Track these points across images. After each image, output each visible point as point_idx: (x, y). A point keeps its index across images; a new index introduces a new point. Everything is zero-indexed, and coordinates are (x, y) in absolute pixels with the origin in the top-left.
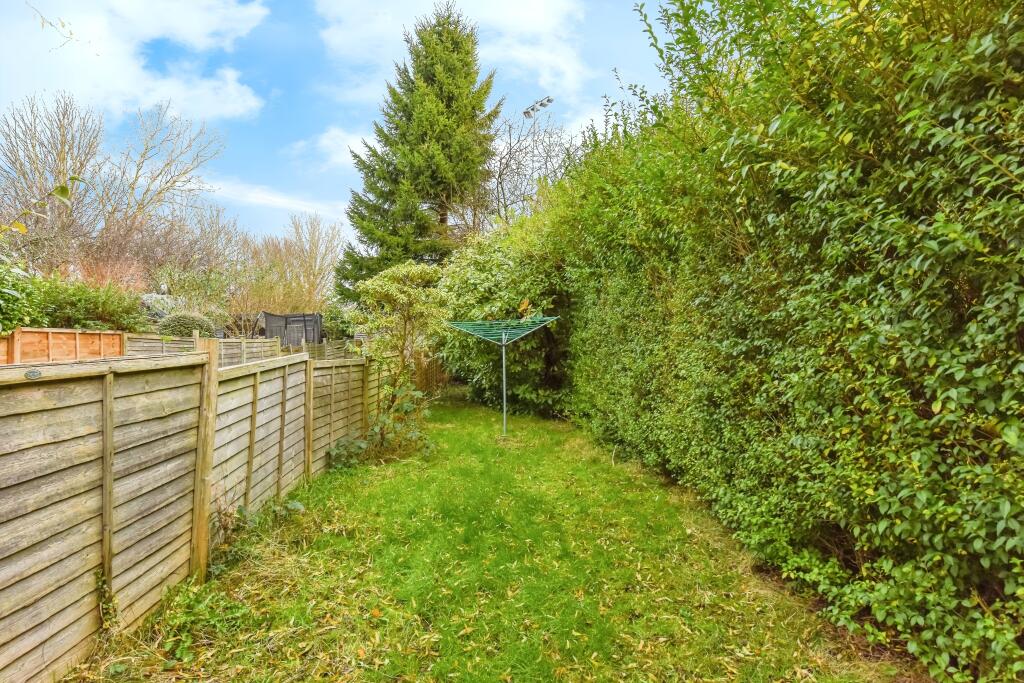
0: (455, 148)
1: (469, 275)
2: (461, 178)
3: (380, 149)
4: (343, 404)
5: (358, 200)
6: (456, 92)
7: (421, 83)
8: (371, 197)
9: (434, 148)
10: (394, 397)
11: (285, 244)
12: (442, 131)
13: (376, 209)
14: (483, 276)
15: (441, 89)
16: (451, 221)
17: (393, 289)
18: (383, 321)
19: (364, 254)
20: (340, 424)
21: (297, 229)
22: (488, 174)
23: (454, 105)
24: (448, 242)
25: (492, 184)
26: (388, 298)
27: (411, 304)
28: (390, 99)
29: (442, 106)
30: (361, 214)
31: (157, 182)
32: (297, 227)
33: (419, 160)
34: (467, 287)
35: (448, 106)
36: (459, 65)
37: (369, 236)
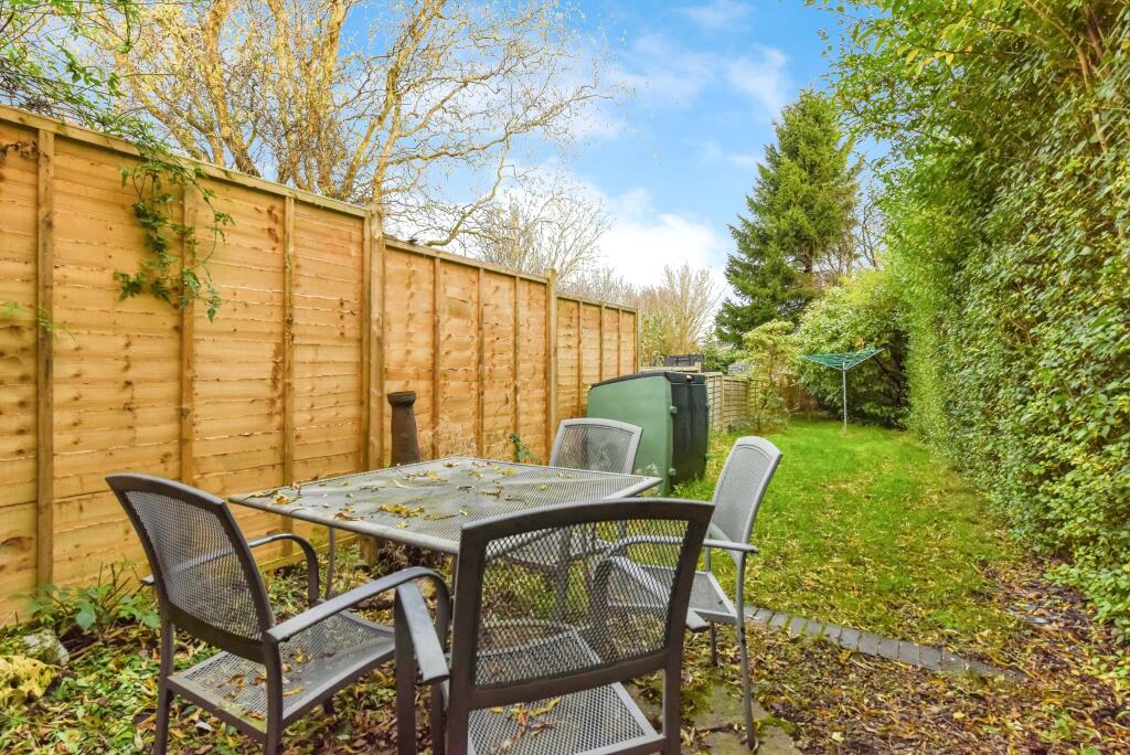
0: (817, 208)
1: (821, 321)
2: (822, 234)
3: (752, 218)
4: (736, 403)
5: (734, 262)
6: (818, 160)
7: (786, 160)
8: (744, 256)
9: (796, 212)
10: (766, 401)
11: (660, 292)
12: (805, 196)
13: (748, 267)
14: (834, 320)
15: (804, 160)
16: (815, 268)
17: (764, 337)
18: (759, 356)
19: (740, 305)
20: (734, 413)
21: (669, 278)
22: (854, 222)
23: (816, 172)
24: (812, 289)
25: (856, 231)
26: (762, 343)
27: (775, 345)
28: (760, 177)
29: (805, 174)
30: (735, 273)
31: (569, 255)
32: (669, 275)
33: (784, 224)
34: (819, 330)
35: (811, 173)
36: (820, 135)
37: (744, 291)
